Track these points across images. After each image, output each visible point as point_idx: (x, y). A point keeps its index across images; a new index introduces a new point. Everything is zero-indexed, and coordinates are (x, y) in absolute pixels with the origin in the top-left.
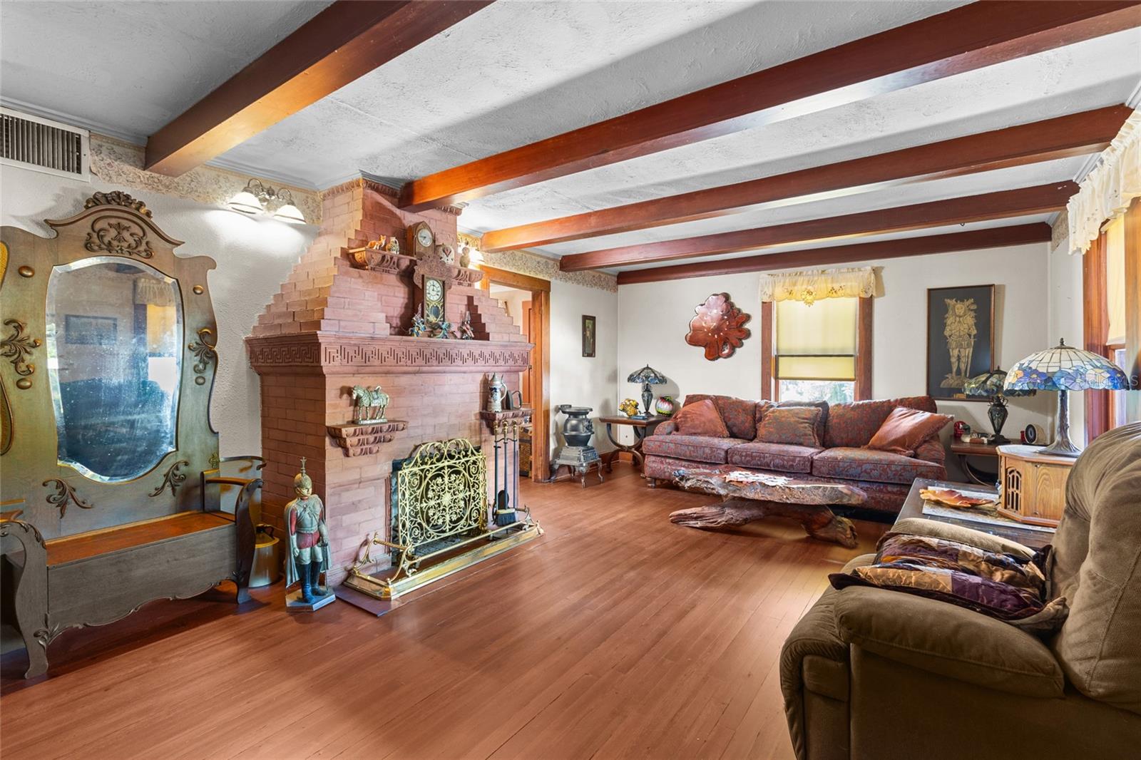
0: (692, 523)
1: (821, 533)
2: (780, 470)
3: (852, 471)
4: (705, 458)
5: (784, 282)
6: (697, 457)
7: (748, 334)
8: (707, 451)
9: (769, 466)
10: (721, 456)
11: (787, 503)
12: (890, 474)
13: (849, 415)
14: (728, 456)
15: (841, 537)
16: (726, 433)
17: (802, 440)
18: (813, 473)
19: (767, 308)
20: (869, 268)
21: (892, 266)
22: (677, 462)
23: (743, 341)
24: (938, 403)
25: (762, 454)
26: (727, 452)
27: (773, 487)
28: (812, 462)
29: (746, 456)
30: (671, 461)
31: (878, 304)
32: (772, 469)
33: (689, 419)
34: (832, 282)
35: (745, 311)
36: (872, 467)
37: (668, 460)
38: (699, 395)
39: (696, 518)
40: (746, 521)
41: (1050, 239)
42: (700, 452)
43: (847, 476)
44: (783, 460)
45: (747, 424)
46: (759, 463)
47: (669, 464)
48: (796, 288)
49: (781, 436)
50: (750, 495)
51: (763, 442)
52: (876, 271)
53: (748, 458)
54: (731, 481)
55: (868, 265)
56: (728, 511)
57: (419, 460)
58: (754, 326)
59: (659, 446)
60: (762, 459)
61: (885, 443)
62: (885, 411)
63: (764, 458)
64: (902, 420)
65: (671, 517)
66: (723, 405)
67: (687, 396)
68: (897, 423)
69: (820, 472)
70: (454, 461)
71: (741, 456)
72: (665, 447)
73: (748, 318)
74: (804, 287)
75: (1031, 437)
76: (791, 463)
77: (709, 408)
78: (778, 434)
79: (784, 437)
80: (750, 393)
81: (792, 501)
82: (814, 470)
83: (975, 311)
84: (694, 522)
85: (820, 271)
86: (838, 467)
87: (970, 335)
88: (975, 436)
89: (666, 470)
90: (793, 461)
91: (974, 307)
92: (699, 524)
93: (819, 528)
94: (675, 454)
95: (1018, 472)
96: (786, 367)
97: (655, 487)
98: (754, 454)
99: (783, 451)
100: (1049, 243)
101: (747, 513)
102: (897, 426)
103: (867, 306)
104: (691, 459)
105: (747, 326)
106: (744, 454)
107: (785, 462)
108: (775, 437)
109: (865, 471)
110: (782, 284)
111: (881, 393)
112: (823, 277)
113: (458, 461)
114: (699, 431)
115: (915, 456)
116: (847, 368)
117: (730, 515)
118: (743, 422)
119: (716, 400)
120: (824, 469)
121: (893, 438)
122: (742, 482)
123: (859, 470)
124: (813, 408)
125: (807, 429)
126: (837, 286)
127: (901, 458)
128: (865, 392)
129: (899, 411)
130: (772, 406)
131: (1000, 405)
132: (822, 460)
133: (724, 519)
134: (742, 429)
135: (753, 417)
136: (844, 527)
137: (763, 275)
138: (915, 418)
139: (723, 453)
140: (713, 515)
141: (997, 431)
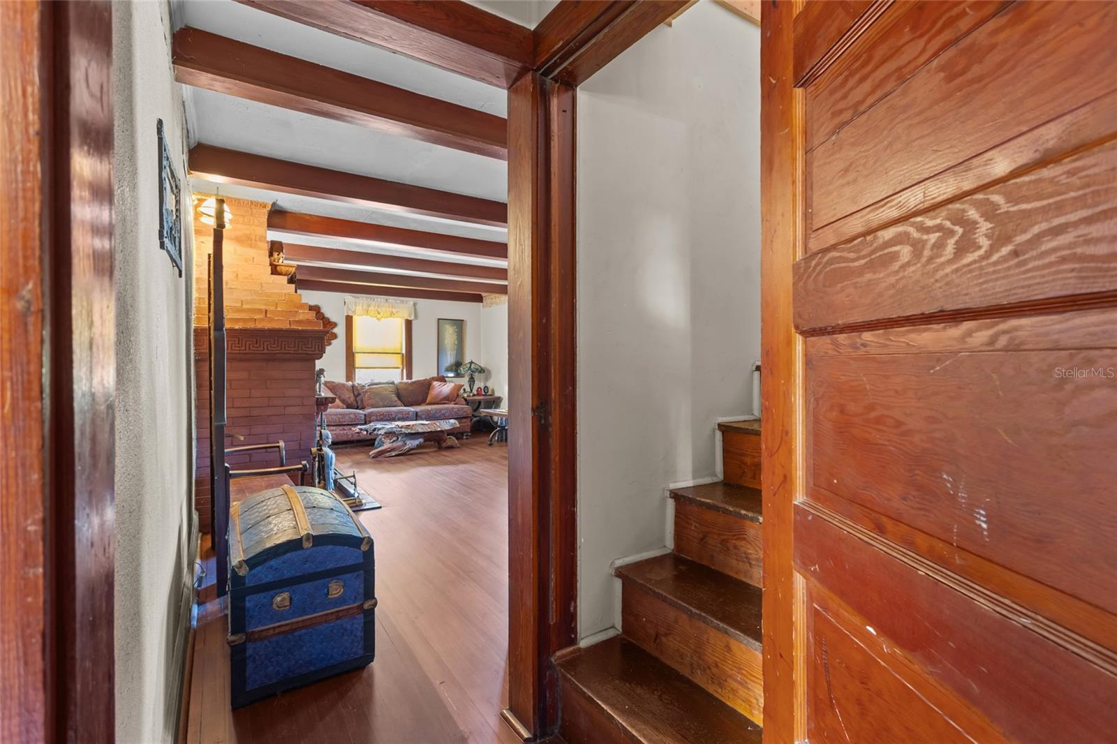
0: (387, 454)
1: (445, 445)
3: (437, 415)
4: (350, 422)
5: (363, 303)
6: (344, 422)
7: (335, 336)
11: (437, 431)
12: (453, 413)
13: (410, 388)
14: (368, 418)
15: (453, 444)
16: (345, 406)
17: (396, 404)
19: (349, 320)
20: (412, 303)
21: (422, 302)
23: (332, 341)
24: (446, 379)
25: (389, 413)
26: (365, 415)
27: (427, 424)
28: (417, 413)
29: (380, 415)
31: (415, 324)
34: (392, 308)
35: (333, 320)
36: (446, 411)
39: (390, 451)
41: (482, 302)
42: (347, 418)
43: (434, 418)
44: (402, 414)
45: (353, 399)
46: (388, 419)
48: (370, 308)
50: (420, 430)
52: (415, 305)
53: (382, 417)
55: (411, 301)
56: (408, 442)
58: (340, 330)
62: (426, 385)
63: (391, 415)
64: (441, 388)
65: (372, 455)
68: (439, 390)
69: (421, 418)
71: (377, 416)
73: (335, 325)
74: (376, 308)
75: (485, 391)
81: (439, 429)
82: (418, 418)
83: (457, 330)
84: (389, 454)
85: (385, 300)
87: (455, 344)
88: (468, 393)
90: (409, 414)
92: (396, 453)
93: (443, 443)
96: (359, 360)
98: (385, 414)
99: (401, 410)
100: (481, 304)
101: (417, 441)
102: (441, 391)
103: (409, 324)
104: (340, 424)
105: (335, 330)
106: (378, 414)
109: (443, 414)
110: (361, 304)
111: (418, 375)
112: (387, 304)
115: (456, 404)
116: (397, 361)
118: (349, 398)
120: (423, 416)
121: (441, 397)
122: (408, 426)
124: (390, 385)
125: (394, 398)
126: (394, 311)
127: (451, 406)
128: (409, 376)
129: (436, 383)
130: (364, 386)
131: (473, 378)
132: (421, 411)
133: (407, 447)
134: (350, 402)
135: (354, 394)
136: (453, 441)
137: (348, 297)
138: (448, 386)
139: (363, 416)
140: (400, 447)
141: (471, 390)
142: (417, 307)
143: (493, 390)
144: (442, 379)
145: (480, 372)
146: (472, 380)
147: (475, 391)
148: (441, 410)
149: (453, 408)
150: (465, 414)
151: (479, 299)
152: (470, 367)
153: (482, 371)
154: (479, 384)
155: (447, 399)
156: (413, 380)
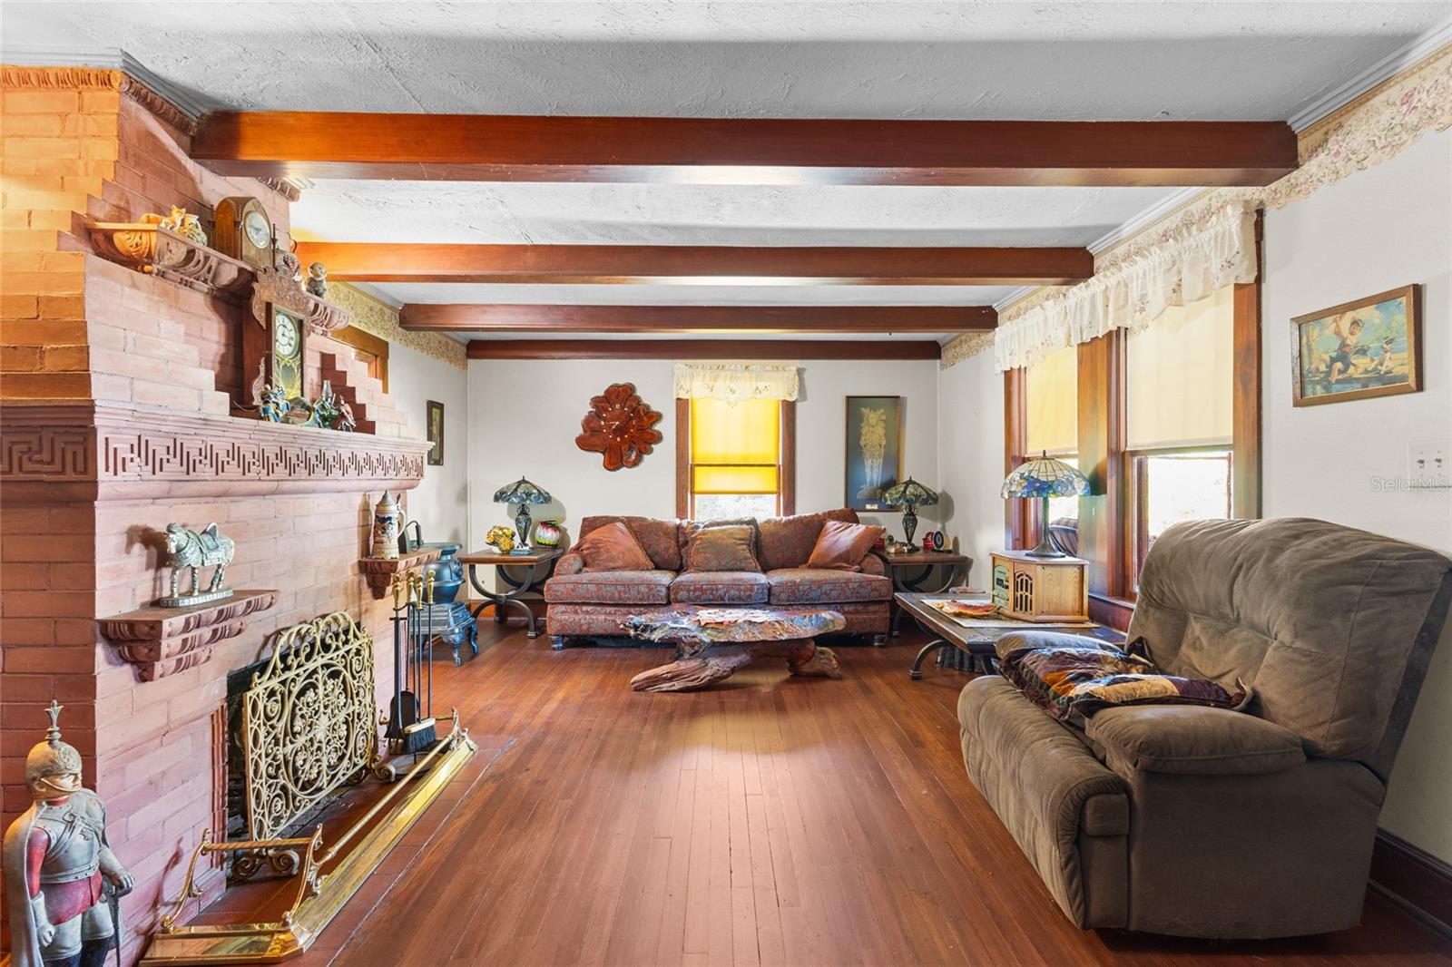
0: (665, 686)
1: (806, 668)
2: (736, 602)
3: (812, 595)
4: (640, 599)
5: (704, 376)
6: (629, 599)
7: (657, 438)
8: (643, 589)
9: (722, 599)
10: (662, 594)
11: (782, 641)
12: (848, 593)
13: (783, 532)
14: (671, 593)
15: (827, 668)
16: (651, 565)
17: (743, 565)
18: (772, 602)
19: (682, 406)
20: (794, 369)
21: (815, 367)
22: (599, 609)
23: (653, 446)
24: (859, 514)
25: (713, 586)
26: (668, 588)
27: (761, 623)
28: (770, 589)
29: (695, 590)
30: (589, 608)
31: (801, 409)
32: (727, 602)
33: (602, 550)
34: (757, 380)
35: (655, 408)
36: (831, 587)
37: (584, 608)
38: (602, 517)
39: (671, 679)
40: (733, 670)
41: (940, 357)
42: (633, 592)
43: (807, 600)
44: (739, 590)
45: (671, 551)
46: (711, 597)
47: (587, 612)
48: (717, 384)
49: (719, 563)
50: (740, 637)
51: (701, 571)
52: (800, 372)
53: (698, 593)
54: (707, 624)
55: (793, 365)
57: (279, 663)
58: (666, 427)
59: (573, 590)
60: (715, 592)
61: (828, 560)
62: (814, 527)
63: (716, 589)
64: (840, 534)
65: (633, 684)
66: (639, 528)
67: (584, 520)
68: (835, 538)
69: (779, 600)
70: (329, 655)
71: (689, 591)
72: (581, 590)
73: (657, 417)
74: (727, 383)
75: (940, 543)
76: (748, 593)
77: (622, 532)
78: (717, 559)
79: (723, 563)
80: (663, 512)
82: (772, 598)
83: (885, 421)
84: (668, 685)
85: (744, 367)
86: (798, 590)
87: (880, 445)
88: (898, 546)
89: (582, 621)
90: (751, 590)
91: (884, 417)
92: (677, 685)
93: (803, 664)
94: (598, 598)
95: (1027, 576)
96: (703, 479)
97: (563, 648)
98: (704, 587)
99: (739, 580)
100: (938, 361)
101: (733, 661)
102: (836, 541)
103: (789, 409)
104: (621, 602)
105: (658, 427)
106: (692, 588)
107: (742, 593)
108: (714, 563)
109: (825, 593)
110: (701, 378)
111: (804, 510)
112: (747, 374)
113: (335, 655)
114: (619, 563)
115: (861, 571)
116: (768, 479)
117: (716, 666)
118: (667, 549)
119: (629, 522)
120: (783, 596)
121: (836, 554)
122: (722, 623)
123: (819, 592)
124: (745, 526)
125: (745, 552)
126: (761, 385)
127: (850, 574)
128: (790, 506)
129: (831, 525)
130: (697, 527)
131: (912, 514)
132: (780, 585)
133: (708, 673)
134: (666, 557)
135: (678, 542)
136: (828, 658)
137: (679, 365)
138: (852, 531)
139: (664, 590)
140: (694, 671)
141: (910, 540)
142: (805, 376)
143: (956, 541)
144: (849, 516)
145: (925, 502)
146: (911, 522)
147: (918, 541)
148: (820, 584)
149: (848, 581)
150: (876, 593)
151: (931, 351)
152: (904, 491)
153: (931, 499)
154: (925, 526)
155: (845, 559)
156: (796, 516)
